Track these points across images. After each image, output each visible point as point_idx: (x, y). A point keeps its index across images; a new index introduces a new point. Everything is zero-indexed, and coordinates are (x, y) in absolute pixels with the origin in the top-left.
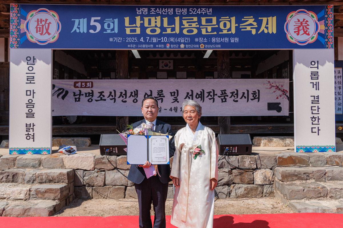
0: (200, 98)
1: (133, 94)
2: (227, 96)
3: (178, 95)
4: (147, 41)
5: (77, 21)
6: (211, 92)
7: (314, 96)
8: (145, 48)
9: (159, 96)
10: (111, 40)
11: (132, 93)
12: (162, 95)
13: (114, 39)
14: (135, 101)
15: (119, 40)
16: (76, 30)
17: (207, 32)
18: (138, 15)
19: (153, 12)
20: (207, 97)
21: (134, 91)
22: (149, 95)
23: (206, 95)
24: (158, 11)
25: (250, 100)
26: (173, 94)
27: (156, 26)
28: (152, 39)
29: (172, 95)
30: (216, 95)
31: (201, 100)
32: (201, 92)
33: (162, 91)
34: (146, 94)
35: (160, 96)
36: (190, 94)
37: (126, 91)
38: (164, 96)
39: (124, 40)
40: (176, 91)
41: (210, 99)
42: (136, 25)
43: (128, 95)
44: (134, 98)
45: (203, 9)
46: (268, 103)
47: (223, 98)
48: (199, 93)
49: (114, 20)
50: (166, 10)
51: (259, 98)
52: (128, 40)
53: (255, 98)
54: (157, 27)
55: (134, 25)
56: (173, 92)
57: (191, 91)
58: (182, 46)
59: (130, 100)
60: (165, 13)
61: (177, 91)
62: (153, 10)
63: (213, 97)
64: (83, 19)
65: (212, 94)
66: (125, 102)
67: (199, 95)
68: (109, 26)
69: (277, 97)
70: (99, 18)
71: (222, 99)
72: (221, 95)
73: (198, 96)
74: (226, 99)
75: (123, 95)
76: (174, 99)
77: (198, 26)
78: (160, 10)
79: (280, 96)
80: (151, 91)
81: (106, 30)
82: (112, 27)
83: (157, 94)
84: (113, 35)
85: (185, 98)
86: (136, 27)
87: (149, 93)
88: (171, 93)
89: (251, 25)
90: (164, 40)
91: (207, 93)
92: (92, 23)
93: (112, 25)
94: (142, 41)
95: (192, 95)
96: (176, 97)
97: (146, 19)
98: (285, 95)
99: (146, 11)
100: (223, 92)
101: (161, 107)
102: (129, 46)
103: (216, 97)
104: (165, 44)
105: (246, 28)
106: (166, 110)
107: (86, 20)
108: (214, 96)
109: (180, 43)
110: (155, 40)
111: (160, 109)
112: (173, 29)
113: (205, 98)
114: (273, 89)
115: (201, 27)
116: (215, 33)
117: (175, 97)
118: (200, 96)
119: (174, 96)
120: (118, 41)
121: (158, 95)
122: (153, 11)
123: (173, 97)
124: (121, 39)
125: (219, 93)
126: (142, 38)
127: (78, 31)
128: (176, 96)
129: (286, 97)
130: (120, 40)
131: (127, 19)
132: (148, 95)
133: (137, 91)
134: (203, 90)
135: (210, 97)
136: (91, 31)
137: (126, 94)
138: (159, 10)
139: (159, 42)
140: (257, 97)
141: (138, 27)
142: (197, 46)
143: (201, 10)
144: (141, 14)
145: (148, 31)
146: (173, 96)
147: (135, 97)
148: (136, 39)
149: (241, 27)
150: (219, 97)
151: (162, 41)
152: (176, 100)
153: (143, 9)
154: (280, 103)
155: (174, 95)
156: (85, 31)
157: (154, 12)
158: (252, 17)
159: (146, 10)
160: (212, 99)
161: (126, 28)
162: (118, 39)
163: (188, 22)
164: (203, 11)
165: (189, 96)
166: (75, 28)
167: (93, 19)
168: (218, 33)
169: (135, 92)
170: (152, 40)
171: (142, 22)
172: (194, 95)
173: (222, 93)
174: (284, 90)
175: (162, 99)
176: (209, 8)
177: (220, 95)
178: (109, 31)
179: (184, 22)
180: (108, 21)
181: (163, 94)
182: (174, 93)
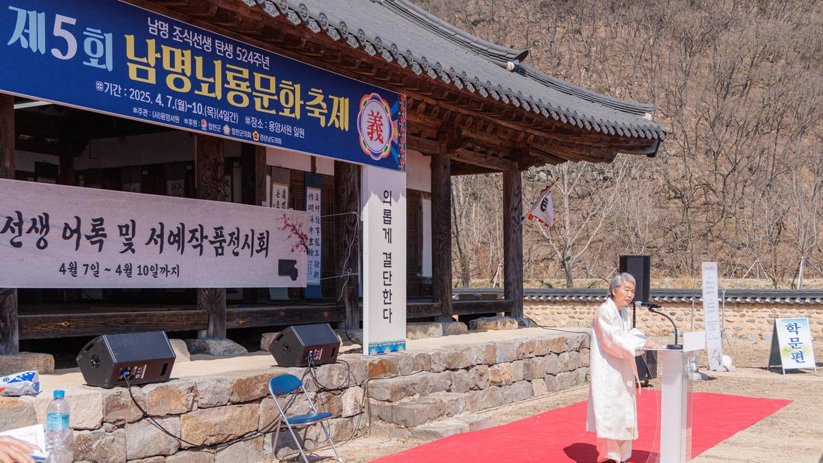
0: (176, 245)
1: (39, 226)
2: (224, 241)
3: (133, 235)
4: (169, 106)
5: (22, 14)
6: (196, 230)
7: (386, 254)
8: (165, 122)
9: (94, 234)
10: (99, 86)
11: (34, 220)
12: (100, 233)
13: (105, 87)
14: (42, 245)
15: (114, 89)
16: (19, 40)
17: (263, 107)
18: (151, 37)
19: (178, 37)
20: (190, 242)
21: (40, 216)
22: (73, 229)
23: (188, 236)
24: (186, 37)
25: (255, 252)
26: (124, 230)
27: (183, 73)
28: (177, 102)
29: (121, 234)
30: (206, 237)
31: (178, 249)
32: (178, 228)
33: (101, 220)
34: (67, 226)
35: (97, 235)
36: (158, 232)
37: (19, 214)
38: (105, 236)
39: (125, 92)
40: (130, 224)
41: (195, 247)
42: (147, 59)
43: (26, 226)
44: (38, 236)
45: (258, 55)
46: (280, 260)
47: (218, 245)
48: (176, 232)
49: (105, 34)
50: (200, 38)
51: (267, 249)
52: (134, 96)
53: (262, 250)
54: (185, 75)
55: (144, 60)
56: (124, 227)
57: (160, 225)
58: (227, 129)
59: (30, 240)
60: (198, 44)
61: (133, 222)
62: (177, 32)
63: (199, 242)
64: (35, 12)
65: (198, 235)
66: (19, 245)
67: (175, 236)
68: (94, 47)
69: (292, 247)
70: (73, 21)
71: (216, 248)
72: (215, 238)
73: (172, 240)
74: (222, 247)
75: (14, 227)
76: (125, 245)
77: (249, 90)
78: (189, 36)
79: (297, 246)
80: (78, 219)
81: (88, 58)
82: (100, 54)
83: (92, 227)
84: (103, 75)
85: (147, 244)
86: (148, 65)
87: (73, 226)
88: (120, 227)
89: (319, 106)
90: (197, 111)
91: (190, 232)
92: (58, 31)
93: (100, 45)
94: (160, 102)
95: (161, 236)
96: (130, 239)
97: (166, 50)
98: (304, 244)
99: (165, 31)
100: (218, 231)
101: (97, 263)
102: (135, 110)
103: (206, 243)
104: (199, 118)
105: (313, 112)
106: (109, 270)
107: (42, 16)
108: (202, 241)
109: (221, 123)
110: (182, 106)
111: (96, 270)
112: (212, 88)
113: (186, 243)
114: (288, 229)
115: (254, 93)
116: (274, 112)
117: (127, 239)
118: (177, 238)
119: (127, 237)
120: (113, 92)
121: (92, 231)
122: (177, 34)
123: (123, 239)
124: (120, 89)
125: (211, 234)
126: (159, 95)
127: (24, 44)
128: (130, 236)
129: (304, 249)
130: (117, 91)
131: (130, 40)
132: (70, 229)
133: (47, 215)
134: (183, 225)
135: (194, 242)
136: (56, 53)
137: (20, 224)
138: (189, 34)
139: (189, 114)
140: (265, 246)
141: (151, 67)
142: (248, 134)
143: (254, 55)
144: (156, 34)
145: (170, 81)
146: (124, 235)
147: (41, 233)
148: (148, 95)
149: (307, 108)
150: (212, 243)
151: (195, 112)
152: (129, 246)
153: (160, 22)
154: (295, 262)
155: (127, 234)
156: (43, 51)
157: (180, 38)
158: (320, 91)
159: (166, 27)
160: (199, 248)
161: (128, 64)
162: (114, 87)
163: (235, 78)
164: (257, 59)
165: (155, 237)
166: (17, 34)
167: (60, 19)
168: (277, 112)
169: (41, 218)
170: (178, 106)
171: (158, 55)
172: (165, 235)
173: (217, 233)
174: (302, 234)
175: (101, 242)
176: (266, 54)
177: (214, 240)
178: (94, 63)
179: (230, 75)
180: (92, 34)
181: (103, 229)
182: (127, 226)
